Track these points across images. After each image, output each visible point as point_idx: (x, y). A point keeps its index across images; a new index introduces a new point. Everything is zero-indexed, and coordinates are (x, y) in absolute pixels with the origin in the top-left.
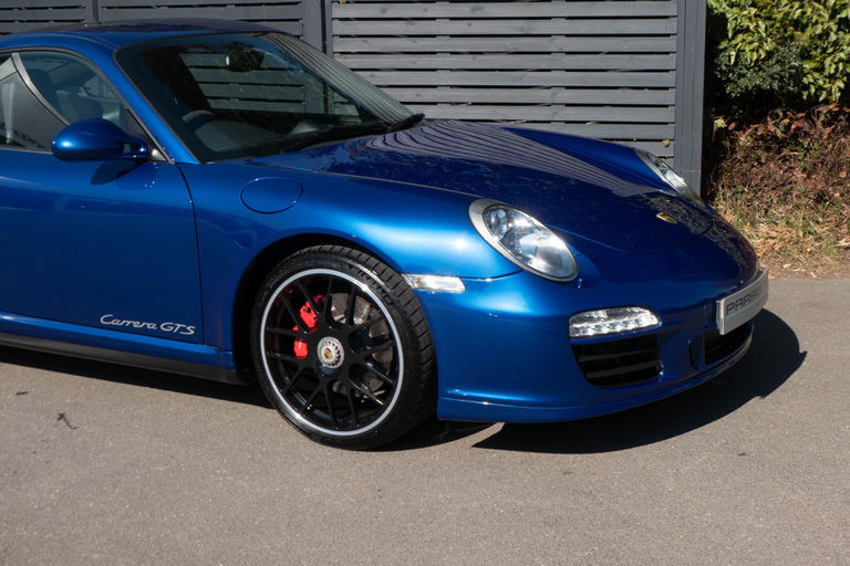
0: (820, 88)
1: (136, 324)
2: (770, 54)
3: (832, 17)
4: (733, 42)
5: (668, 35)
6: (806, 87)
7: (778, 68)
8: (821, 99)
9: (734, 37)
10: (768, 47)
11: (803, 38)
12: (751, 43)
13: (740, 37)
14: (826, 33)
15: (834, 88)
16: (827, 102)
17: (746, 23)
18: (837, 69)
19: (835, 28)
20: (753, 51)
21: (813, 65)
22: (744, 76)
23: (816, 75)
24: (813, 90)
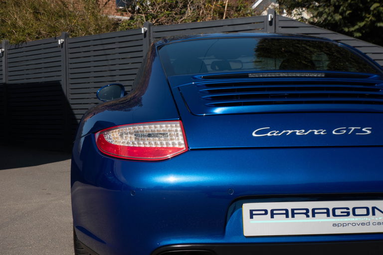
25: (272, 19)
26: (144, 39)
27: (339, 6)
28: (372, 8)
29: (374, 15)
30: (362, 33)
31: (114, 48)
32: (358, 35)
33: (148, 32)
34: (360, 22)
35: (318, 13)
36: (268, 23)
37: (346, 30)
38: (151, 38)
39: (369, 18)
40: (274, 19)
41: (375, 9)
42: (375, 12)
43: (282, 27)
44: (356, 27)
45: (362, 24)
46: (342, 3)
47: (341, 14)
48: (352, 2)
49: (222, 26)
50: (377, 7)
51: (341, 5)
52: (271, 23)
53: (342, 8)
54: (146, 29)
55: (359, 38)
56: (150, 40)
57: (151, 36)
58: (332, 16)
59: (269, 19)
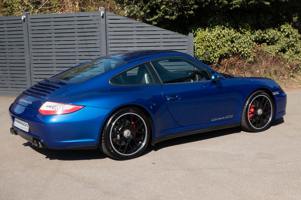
0: (214, 60)
1: (220, 119)
2: (205, 53)
3: (215, 45)
4: (197, 51)
5: (186, 49)
6: (211, 60)
7: (206, 56)
8: (214, 62)
9: (197, 49)
10: (204, 51)
11: (210, 49)
12: (200, 51)
13: (198, 49)
14: (215, 48)
15: (217, 60)
16: (215, 63)
17: (199, 46)
18: (217, 56)
19: (217, 47)
20: (201, 52)
21: (212, 55)
22: (199, 58)
23: (213, 57)
24: (212, 60)
25: (103, 15)
26: (23, 23)
27: (143, 7)
28: (161, 8)
29: (163, 12)
30: (157, 22)
31: (4, 28)
32: (155, 23)
33: (26, 19)
34: (156, 16)
35: (130, 11)
36: (101, 17)
37: (148, 20)
38: (28, 23)
39: (160, 14)
40: (104, 14)
41: (163, 9)
42: (163, 10)
43: (110, 19)
44: (153, 18)
45: (156, 17)
46: (144, 5)
47: (144, 12)
48: (150, 5)
49: (73, 17)
50: (165, 8)
51: (144, 6)
52: (103, 17)
53: (144, 8)
54: (25, 17)
55: (156, 25)
56: (27, 24)
57: (28, 20)
58: (139, 12)
59: (102, 15)
